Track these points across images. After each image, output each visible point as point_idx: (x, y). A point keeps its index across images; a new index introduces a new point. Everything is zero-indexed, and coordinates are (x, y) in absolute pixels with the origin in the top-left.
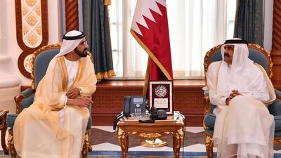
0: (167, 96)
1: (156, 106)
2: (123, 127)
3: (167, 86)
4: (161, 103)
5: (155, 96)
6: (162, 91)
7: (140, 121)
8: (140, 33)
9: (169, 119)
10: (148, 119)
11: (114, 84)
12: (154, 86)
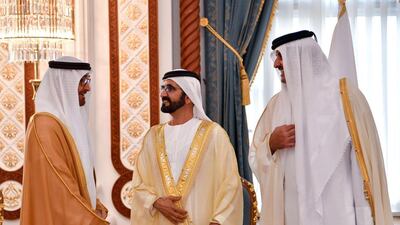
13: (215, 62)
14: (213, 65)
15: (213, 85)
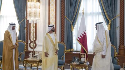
0: (85, 57)
1: (81, 60)
2: (71, 65)
3: (85, 55)
4: (83, 59)
5: (81, 57)
6: (83, 56)
7: (76, 64)
8: (79, 40)
9: (85, 64)
10: (79, 63)
11: (74, 52)
12: (81, 55)
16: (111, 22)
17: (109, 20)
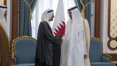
13: (22, 7)
14: (22, 8)
15: (22, 14)
16: (86, 7)
17: (83, 4)
